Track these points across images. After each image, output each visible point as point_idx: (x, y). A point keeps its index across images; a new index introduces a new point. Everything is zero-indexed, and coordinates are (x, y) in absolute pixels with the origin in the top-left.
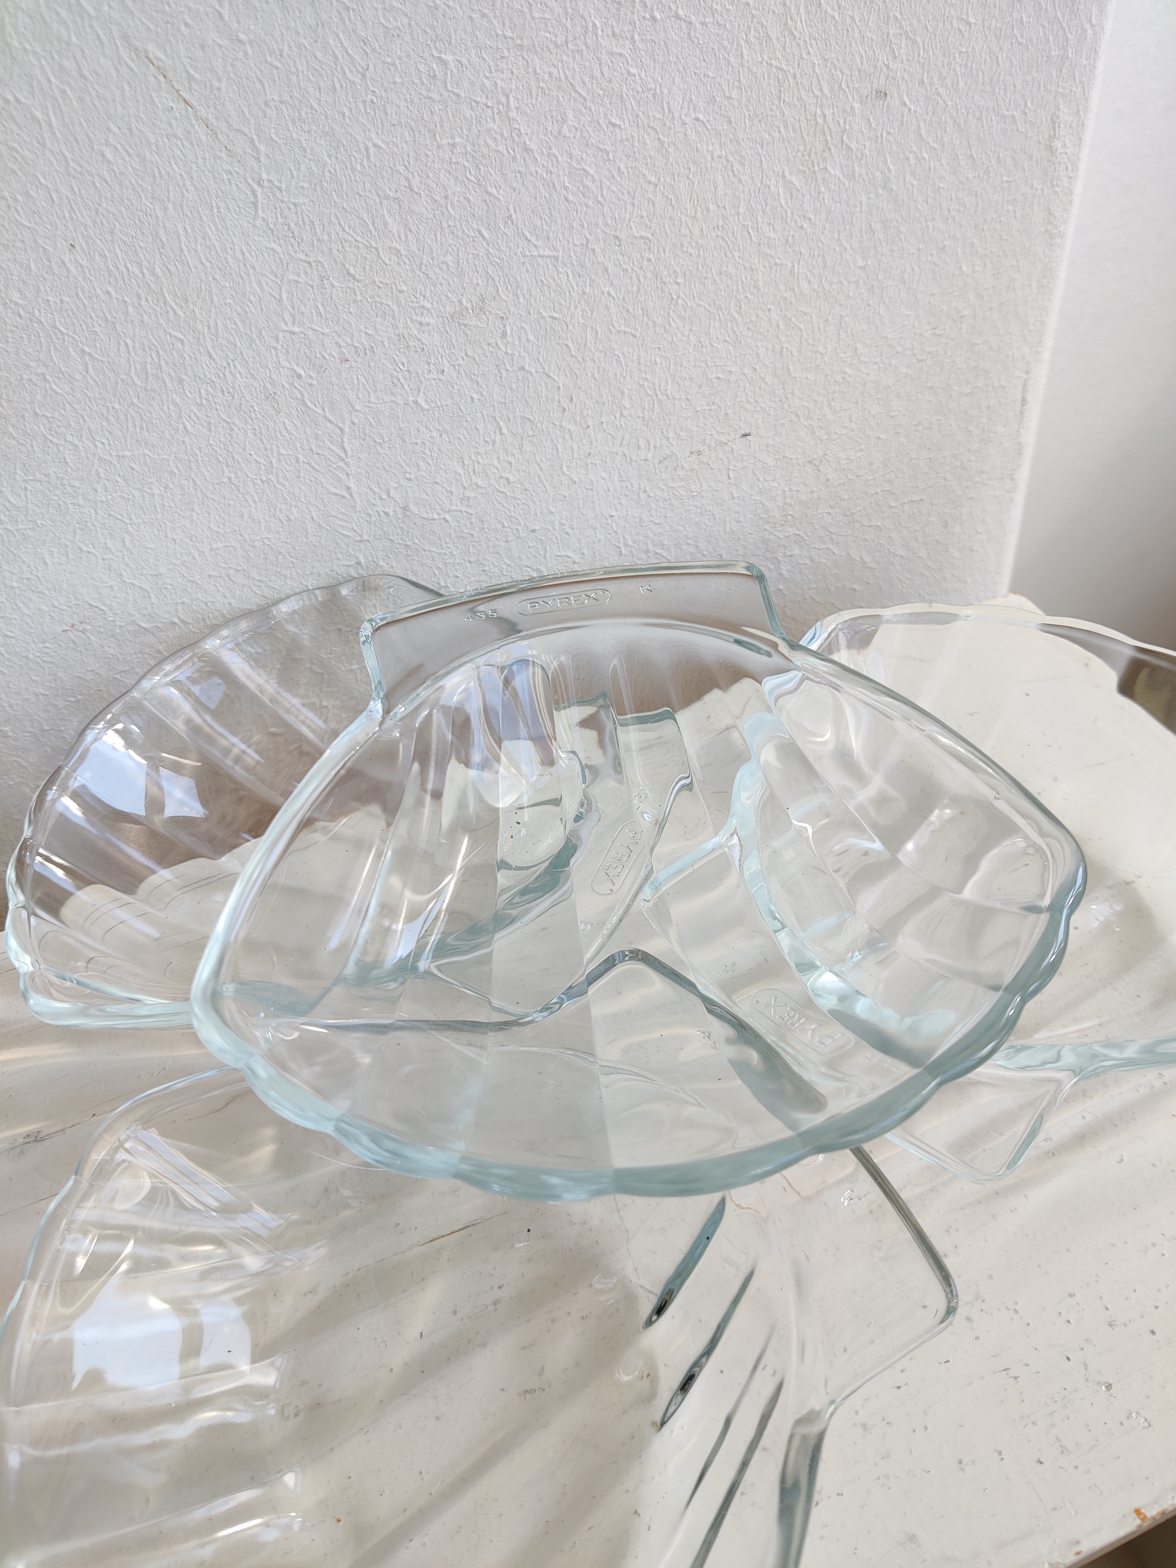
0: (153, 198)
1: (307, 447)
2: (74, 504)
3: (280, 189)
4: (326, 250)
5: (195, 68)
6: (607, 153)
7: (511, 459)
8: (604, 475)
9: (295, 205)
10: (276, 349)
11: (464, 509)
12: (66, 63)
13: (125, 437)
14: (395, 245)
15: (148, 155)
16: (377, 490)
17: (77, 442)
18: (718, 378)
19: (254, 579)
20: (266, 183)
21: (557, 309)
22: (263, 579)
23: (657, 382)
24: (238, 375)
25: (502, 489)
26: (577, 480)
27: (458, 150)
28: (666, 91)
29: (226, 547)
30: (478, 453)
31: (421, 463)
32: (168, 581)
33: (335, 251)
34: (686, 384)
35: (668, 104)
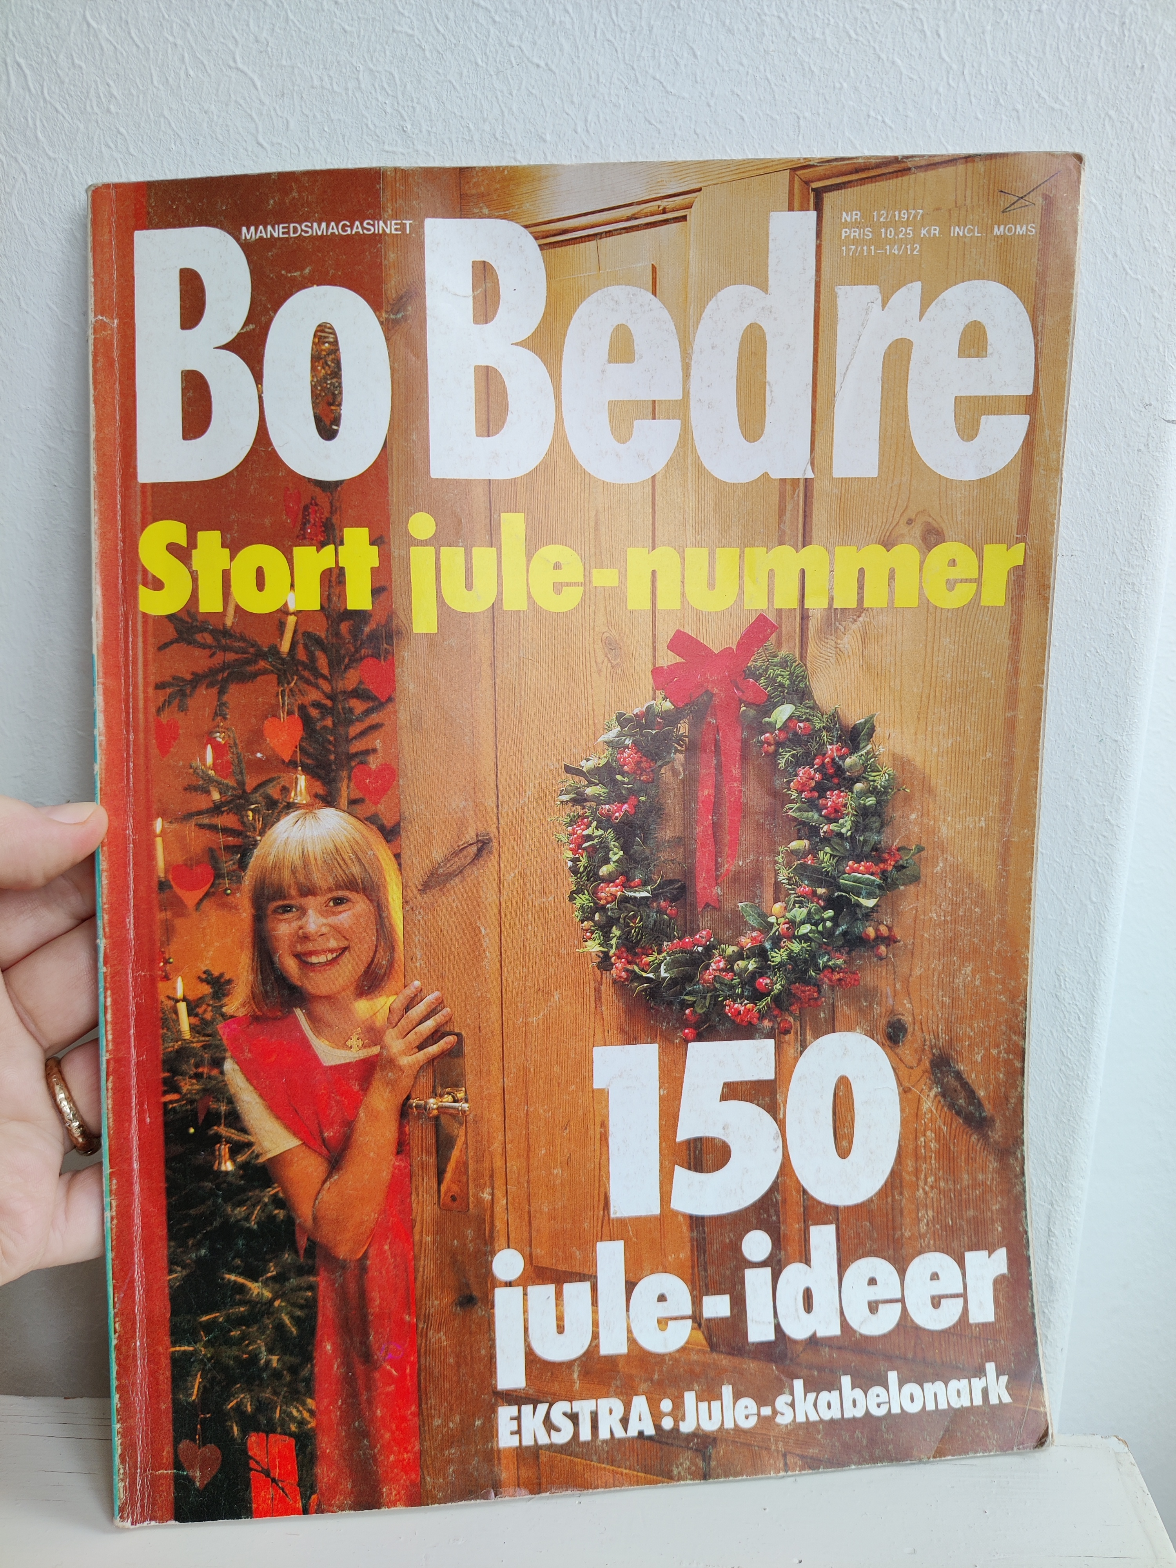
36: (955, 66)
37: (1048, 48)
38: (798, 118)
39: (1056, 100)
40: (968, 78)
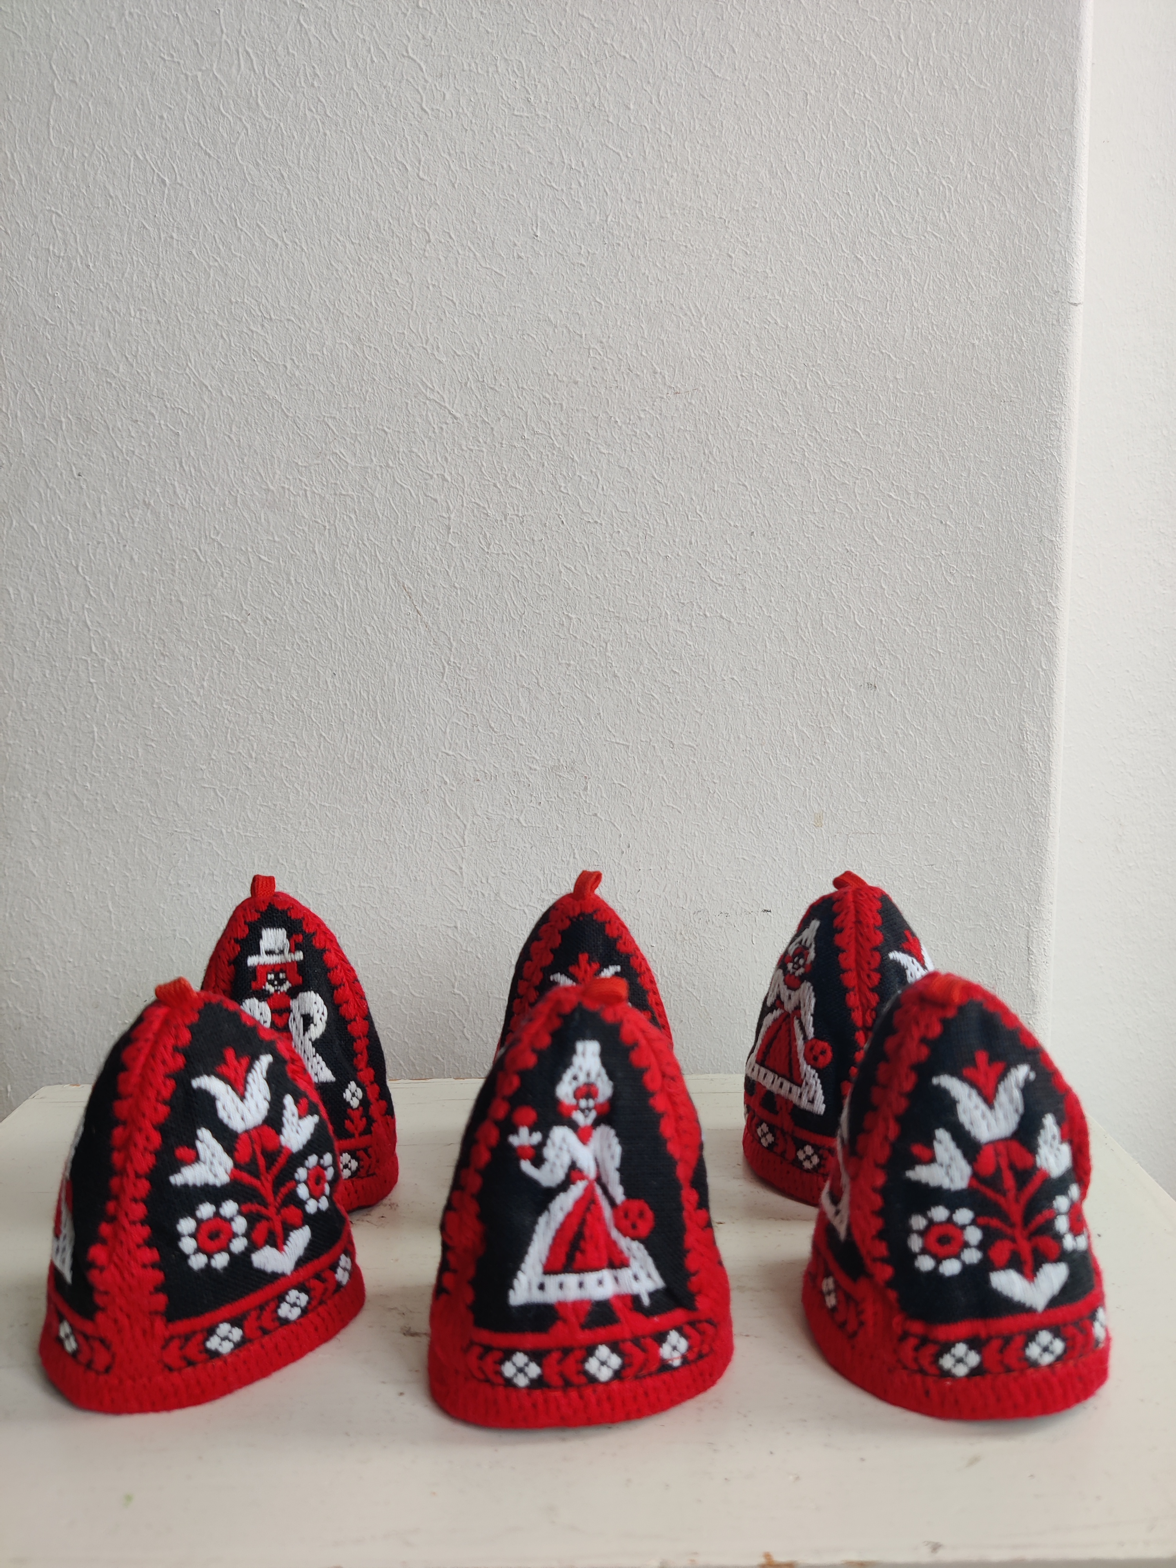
0: (387, 659)
1: (439, 831)
2: (284, 829)
3: (459, 669)
4: (479, 709)
5: (427, 596)
6: (669, 688)
8: (649, 912)
9: (466, 680)
10: (435, 762)
12: (360, 581)
13: (329, 794)
14: (522, 715)
15: (390, 635)
16: (480, 875)
17: (299, 789)
18: (744, 859)
20: (452, 664)
21: (625, 780)
22: (388, 919)
23: (695, 850)
24: (408, 773)
26: (627, 909)
27: (571, 668)
29: (370, 887)
30: (556, 868)
31: (514, 863)
32: (325, 901)
33: (484, 710)
34: (718, 856)
36: (912, 60)
37: (974, 49)
38: (806, 94)
39: (981, 82)
40: (921, 68)
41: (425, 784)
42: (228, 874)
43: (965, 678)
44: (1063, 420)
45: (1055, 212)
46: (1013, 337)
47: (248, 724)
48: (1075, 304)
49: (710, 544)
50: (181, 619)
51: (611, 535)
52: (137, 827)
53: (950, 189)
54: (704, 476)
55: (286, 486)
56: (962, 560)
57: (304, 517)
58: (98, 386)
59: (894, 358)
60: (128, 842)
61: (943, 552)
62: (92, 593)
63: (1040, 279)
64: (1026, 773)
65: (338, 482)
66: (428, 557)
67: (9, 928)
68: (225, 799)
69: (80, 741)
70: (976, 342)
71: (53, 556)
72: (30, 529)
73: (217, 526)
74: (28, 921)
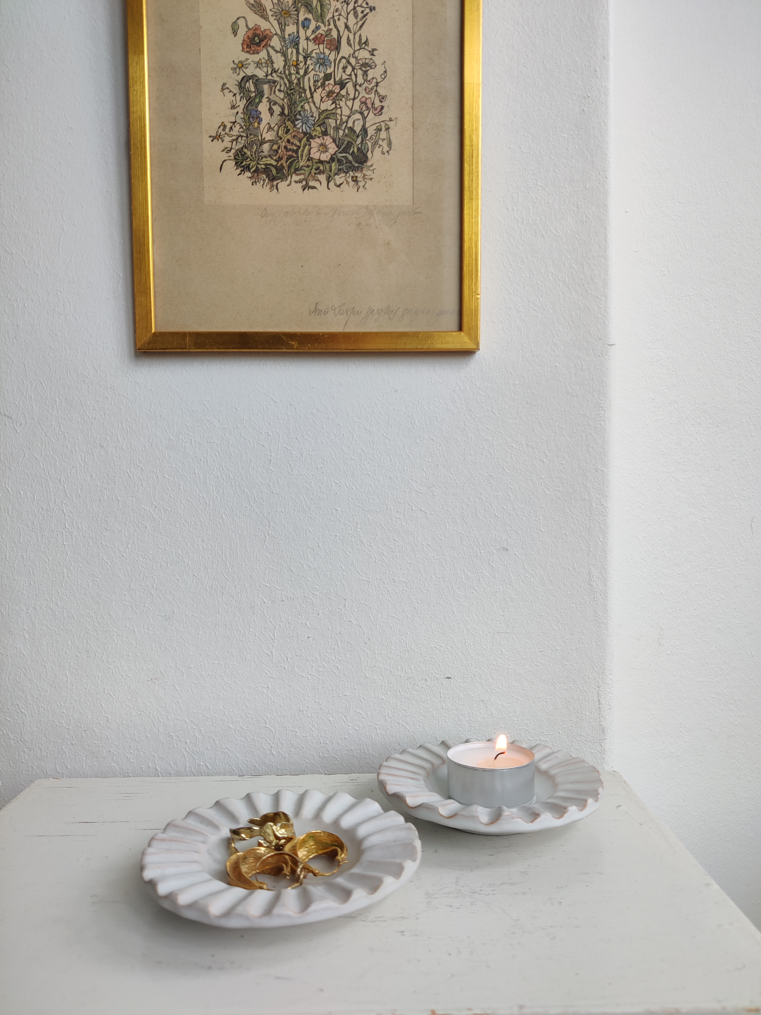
0: (233, 532)
1: (260, 631)
2: (171, 629)
3: (275, 538)
5: (257, 498)
6: (392, 549)
7: (341, 659)
8: (381, 678)
9: (278, 544)
10: (259, 590)
11: (317, 675)
12: (220, 489)
13: (197, 609)
14: (310, 564)
15: (235, 519)
17: (180, 606)
18: (435, 647)
19: (225, 681)
20: (270, 535)
21: (367, 601)
22: (228, 682)
23: (407, 641)
24: (243, 597)
25: (335, 671)
26: (368, 676)
27: (337, 537)
28: (416, 533)
29: (218, 663)
30: (327, 652)
31: (303, 650)
32: (192, 671)
33: (288, 561)
34: (421, 646)
35: (417, 537)
36: (520, 220)
37: (552, 215)
39: (557, 232)
40: (525, 224)
41: (253, 603)
42: (137, 655)
43: (557, 545)
44: (606, 406)
45: (598, 298)
46: (577, 362)
47: (153, 568)
48: (611, 345)
49: (415, 471)
50: (118, 509)
51: (360, 466)
52: (86, 628)
53: (542, 286)
54: (411, 434)
55: (180, 437)
56: (553, 481)
57: (190, 454)
58: (78, 382)
59: (513, 373)
60: (80, 636)
61: (542, 476)
62: (68, 494)
63: (591, 332)
64: (594, 599)
65: (210, 436)
66: (259, 477)
67: (7, 686)
68: (137, 611)
69: (56, 578)
70: (558, 365)
71: (47, 474)
72: (35, 459)
73: (140, 459)
74: (19, 683)
